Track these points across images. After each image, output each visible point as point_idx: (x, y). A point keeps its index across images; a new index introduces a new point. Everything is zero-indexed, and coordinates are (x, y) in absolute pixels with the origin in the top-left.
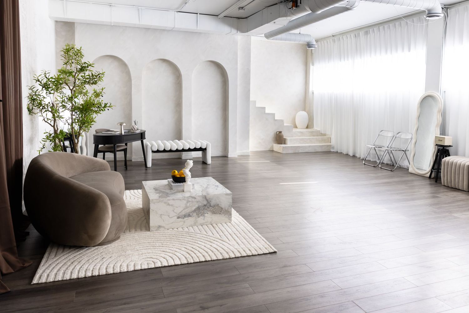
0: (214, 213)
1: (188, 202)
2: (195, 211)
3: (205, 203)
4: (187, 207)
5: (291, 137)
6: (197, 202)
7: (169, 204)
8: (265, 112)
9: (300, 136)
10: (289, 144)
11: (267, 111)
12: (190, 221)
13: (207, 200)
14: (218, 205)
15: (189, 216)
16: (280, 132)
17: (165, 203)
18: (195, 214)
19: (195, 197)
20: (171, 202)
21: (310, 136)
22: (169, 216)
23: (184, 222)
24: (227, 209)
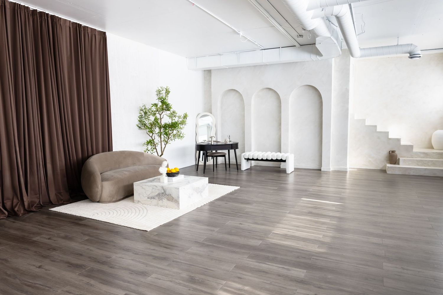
0: (168, 200)
1: (153, 188)
2: (157, 196)
3: (163, 191)
4: (152, 192)
5: (410, 157)
6: (158, 190)
7: (143, 188)
8: (376, 130)
9: (424, 158)
10: (402, 165)
11: (379, 129)
12: (154, 201)
13: (164, 190)
14: (170, 195)
15: (154, 198)
16: (393, 152)
17: (141, 187)
18: (157, 198)
19: (157, 186)
20: (144, 187)
21: (438, 158)
22: (143, 195)
23: (151, 202)
24: (176, 199)
